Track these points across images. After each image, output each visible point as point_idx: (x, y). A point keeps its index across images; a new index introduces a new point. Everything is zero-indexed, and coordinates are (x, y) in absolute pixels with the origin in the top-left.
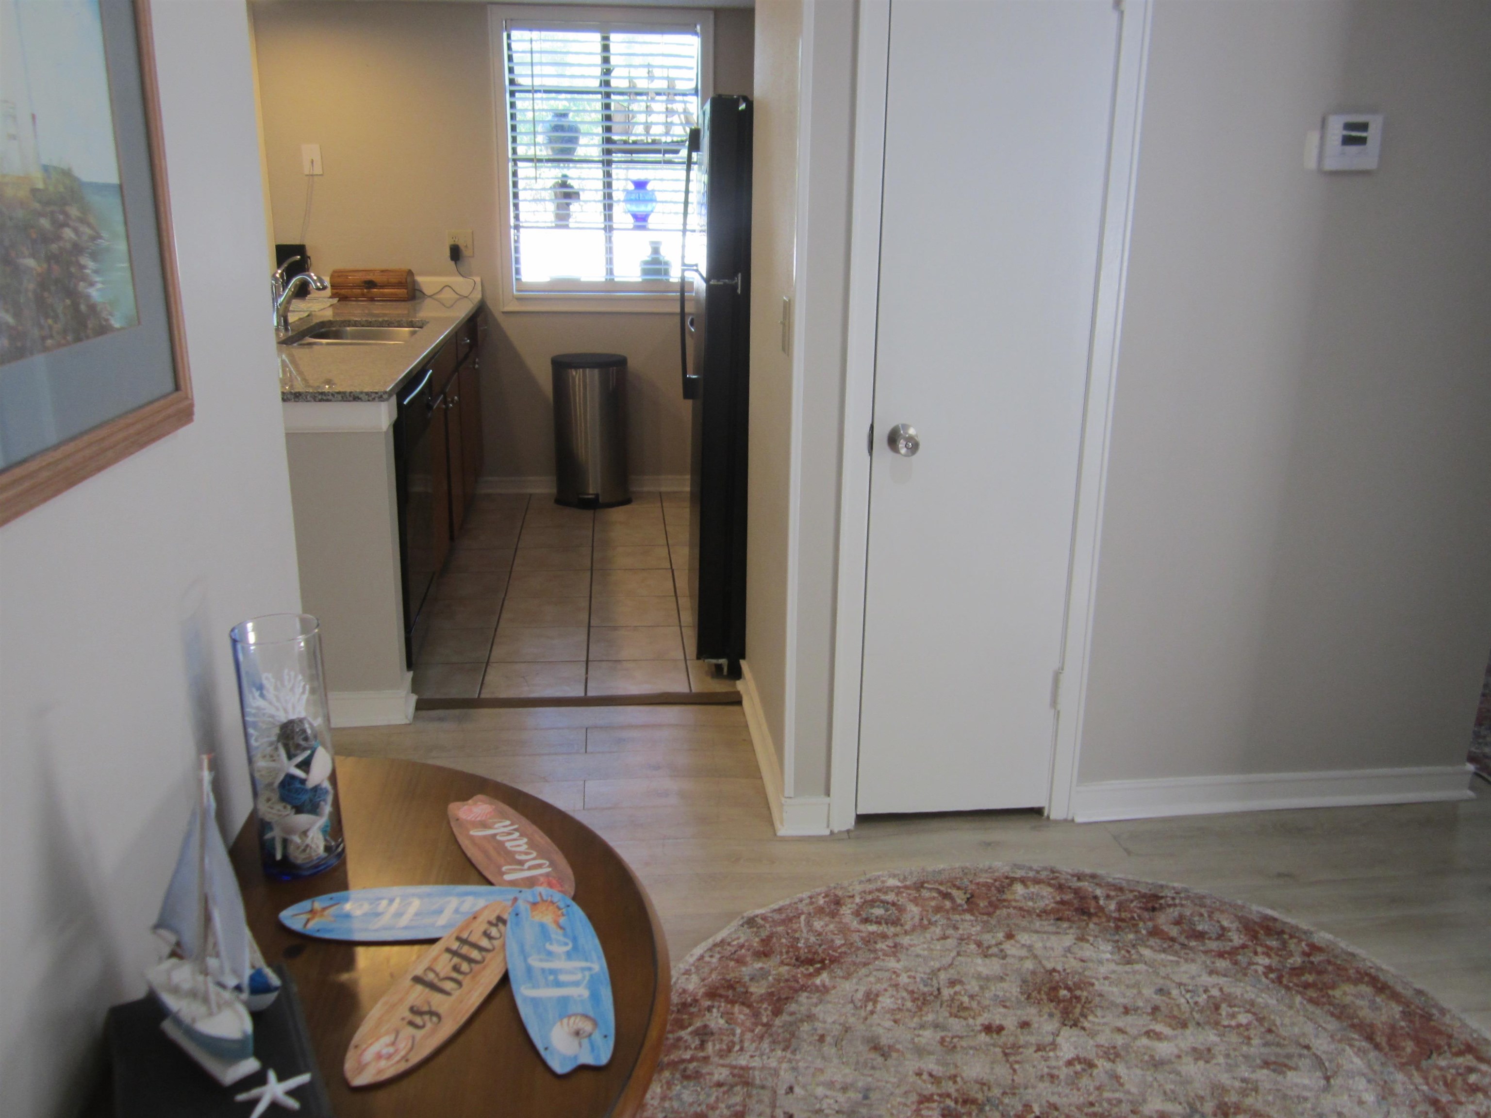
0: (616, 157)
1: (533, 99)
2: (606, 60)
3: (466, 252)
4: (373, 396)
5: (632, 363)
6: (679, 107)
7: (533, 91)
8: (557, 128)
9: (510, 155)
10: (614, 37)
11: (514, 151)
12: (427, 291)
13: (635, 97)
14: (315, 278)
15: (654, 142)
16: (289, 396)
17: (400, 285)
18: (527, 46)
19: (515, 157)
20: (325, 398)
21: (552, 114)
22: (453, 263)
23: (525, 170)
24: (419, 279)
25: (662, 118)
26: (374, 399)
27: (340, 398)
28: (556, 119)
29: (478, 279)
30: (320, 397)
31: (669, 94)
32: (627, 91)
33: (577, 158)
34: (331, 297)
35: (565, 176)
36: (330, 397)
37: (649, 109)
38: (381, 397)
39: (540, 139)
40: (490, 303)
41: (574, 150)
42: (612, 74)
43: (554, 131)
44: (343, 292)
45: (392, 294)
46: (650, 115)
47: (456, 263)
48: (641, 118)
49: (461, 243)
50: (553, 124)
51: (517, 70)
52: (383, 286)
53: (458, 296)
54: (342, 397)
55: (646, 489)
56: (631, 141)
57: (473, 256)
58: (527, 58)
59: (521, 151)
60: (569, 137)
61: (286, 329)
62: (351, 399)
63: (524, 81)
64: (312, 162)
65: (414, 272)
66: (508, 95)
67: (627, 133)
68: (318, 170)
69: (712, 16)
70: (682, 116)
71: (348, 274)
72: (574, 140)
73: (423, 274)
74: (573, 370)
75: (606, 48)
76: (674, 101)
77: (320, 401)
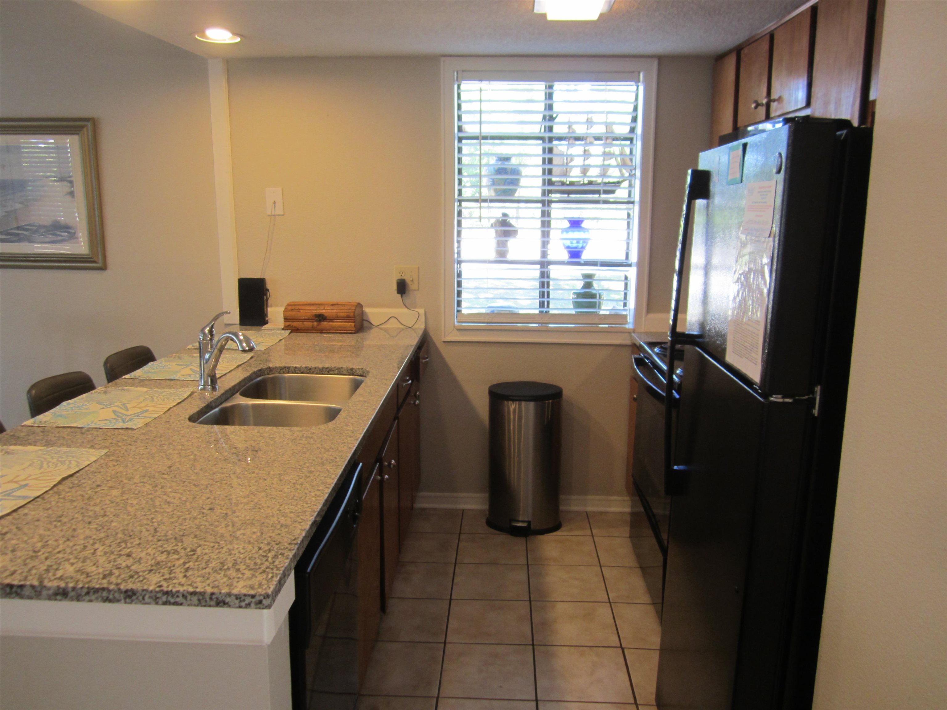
0: (555, 196)
1: (481, 145)
2: (550, 107)
3: (412, 286)
4: (247, 601)
5: (565, 392)
6: (616, 150)
7: (481, 138)
8: (500, 171)
9: (456, 197)
10: (559, 87)
11: (460, 191)
12: (375, 322)
13: (574, 142)
14: (242, 338)
15: (590, 183)
16: (117, 595)
17: (347, 318)
18: (476, 96)
19: (460, 198)
20: (172, 600)
21: (495, 158)
22: (399, 296)
23: (468, 209)
24: (367, 310)
25: (599, 161)
26: (248, 605)
27: (196, 602)
28: (500, 163)
29: (422, 311)
30: (164, 598)
31: (607, 138)
32: (567, 135)
33: (516, 199)
34: (283, 329)
35: (505, 215)
36: (180, 599)
37: (586, 153)
38: (260, 602)
39: (485, 181)
40: (432, 334)
41: (515, 191)
42: (556, 121)
43: (497, 174)
44: (295, 324)
45: (340, 327)
46: (588, 159)
47: (402, 297)
48: (578, 161)
49: (407, 278)
50: (497, 167)
51: (464, 118)
52: (332, 320)
53: (402, 327)
54: (199, 600)
55: (574, 508)
56: (568, 183)
57: (418, 290)
58: (476, 106)
59: (467, 193)
60: (512, 179)
61: (214, 388)
62: (213, 603)
63: (470, 129)
64: (275, 203)
65: (363, 304)
66: (456, 142)
67: (565, 174)
68: (279, 211)
69: (655, 63)
70: (619, 159)
71: (300, 307)
72: (515, 182)
73: (371, 306)
74: (510, 402)
75: (550, 96)
76: (611, 145)
77: (165, 603)
